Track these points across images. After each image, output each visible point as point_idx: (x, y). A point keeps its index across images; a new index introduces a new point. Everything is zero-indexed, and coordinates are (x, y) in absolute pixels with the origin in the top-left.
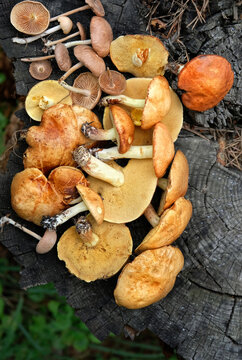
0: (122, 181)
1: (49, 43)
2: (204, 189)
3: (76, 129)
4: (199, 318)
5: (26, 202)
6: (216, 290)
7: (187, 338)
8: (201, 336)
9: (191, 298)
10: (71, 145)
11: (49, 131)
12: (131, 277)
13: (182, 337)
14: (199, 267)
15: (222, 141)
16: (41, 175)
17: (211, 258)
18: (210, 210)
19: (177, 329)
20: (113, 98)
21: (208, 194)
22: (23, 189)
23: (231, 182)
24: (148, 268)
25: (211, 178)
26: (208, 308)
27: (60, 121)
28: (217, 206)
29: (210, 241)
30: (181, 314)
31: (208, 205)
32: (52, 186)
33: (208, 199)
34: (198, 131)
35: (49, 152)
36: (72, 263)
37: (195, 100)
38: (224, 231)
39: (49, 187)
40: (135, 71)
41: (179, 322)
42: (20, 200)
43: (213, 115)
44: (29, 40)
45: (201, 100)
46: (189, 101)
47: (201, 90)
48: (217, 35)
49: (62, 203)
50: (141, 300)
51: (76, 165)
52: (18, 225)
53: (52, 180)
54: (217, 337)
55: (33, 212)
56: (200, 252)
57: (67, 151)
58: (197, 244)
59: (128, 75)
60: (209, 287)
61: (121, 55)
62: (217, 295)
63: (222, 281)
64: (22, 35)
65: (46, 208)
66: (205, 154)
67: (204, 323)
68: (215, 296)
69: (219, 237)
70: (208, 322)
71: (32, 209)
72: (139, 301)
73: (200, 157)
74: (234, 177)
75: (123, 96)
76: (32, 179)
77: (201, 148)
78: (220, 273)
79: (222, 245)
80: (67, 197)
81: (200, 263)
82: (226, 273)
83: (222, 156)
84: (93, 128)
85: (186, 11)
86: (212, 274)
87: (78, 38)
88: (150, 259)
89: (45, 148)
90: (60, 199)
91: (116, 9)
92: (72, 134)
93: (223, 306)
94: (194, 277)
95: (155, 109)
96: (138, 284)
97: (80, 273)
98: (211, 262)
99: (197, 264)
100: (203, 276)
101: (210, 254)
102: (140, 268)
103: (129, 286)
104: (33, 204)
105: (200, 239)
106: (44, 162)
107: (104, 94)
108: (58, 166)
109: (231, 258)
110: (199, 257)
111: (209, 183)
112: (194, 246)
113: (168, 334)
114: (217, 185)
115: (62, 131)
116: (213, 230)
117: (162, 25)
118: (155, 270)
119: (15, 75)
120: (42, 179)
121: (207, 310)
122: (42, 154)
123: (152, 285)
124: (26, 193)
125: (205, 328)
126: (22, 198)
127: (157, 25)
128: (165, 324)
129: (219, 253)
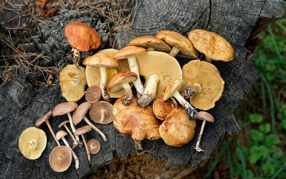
0: (155, 75)
1: (76, 143)
2: (148, 30)
3: (128, 109)
4: (229, 17)
5: (182, 132)
6: (209, 10)
7: (244, 21)
8: (240, 14)
9: (218, 25)
10: (139, 109)
11: (133, 126)
12: (214, 53)
13: (244, 25)
14: (197, 23)
15: (116, 28)
16: (163, 125)
17: (190, 18)
18: (160, 24)
19: (240, 28)
20: (103, 92)
21: (151, 27)
22: (175, 135)
23: (140, 16)
24: (205, 43)
25: (140, 28)
26: (221, 13)
27: (125, 120)
28: (157, 21)
29: (180, 21)
30: (230, 28)
31: (158, 26)
32: (168, 116)
33: (154, 27)
34: (112, 44)
35: (147, 122)
36: (215, 97)
37: (94, 40)
38: (171, 14)
39: (169, 118)
40: (83, 84)
41: (235, 28)
42: (182, 136)
43: (101, 31)
44: (75, 157)
45: (94, 37)
46: (96, 44)
47: (88, 37)
48: (51, 41)
49: (178, 108)
50: (226, 45)
51: (151, 104)
52: (199, 139)
53: (164, 118)
54: (238, 4)
55: (188, 127)
56: (188, 25)
57: (143, 111)
58: (183, 28)
59: (86, 87)
60: (208, 15)
61: (75, 94)
62: (212, 9)
63: (203, 8)
64: (73, 163)
65: (183, 118)
66: (126, 35)
67: (231, 13)
68: (213, 10)
69: (176, 16)
70: (230, 11)
71: (186, 127)
72: (227, 46)
73: (129, 37)
74: (136, 15)
75: (101, 85)
76: (167, 131)
77: (123, 37)
78: (198, 10)
79: (181, 13)
80: (173, 106)
81: (195, 23)
82: (197, 7)
83: (126, 26)
84: (125, 97)
85: (39, 65)
86: (200, 15)
87: (68, 125)
88: (199, 44)
89: (145, 125)
90: (176, 110)
91: (45, 107)
92: (132, 110)
93: (218, 5)
94: (204, 25)
95: (105, 59)
96: (217, 48)
97: (220, 90)
98: (192, 17)
99: (196, 25)
100: (202, 20)
101: (188, 19)
102: (207, 48)
103: (219, 53)
104: (182, 127)
105: (180, 26)
106: (154, 124)
107: (102, 99)
108: (155, 116)
109: (187, 6)
110: (191, 25)
111: (144, 28)
112: (185, 29)
113: (244, 33)
114: (144, 24)
115: (132, 116)
116: (172, 20)
117: (51, 77)
118: (205, 39)
119: (100, 163)
120: (165, 124)
121: (223, 13)
122: (149, 127)
123: (215, 40)
124: (177, 133)
125: (234, 12)
126: (180, 135)
127: (50, 80)
128: (238, 36)
129: (185, 14)
